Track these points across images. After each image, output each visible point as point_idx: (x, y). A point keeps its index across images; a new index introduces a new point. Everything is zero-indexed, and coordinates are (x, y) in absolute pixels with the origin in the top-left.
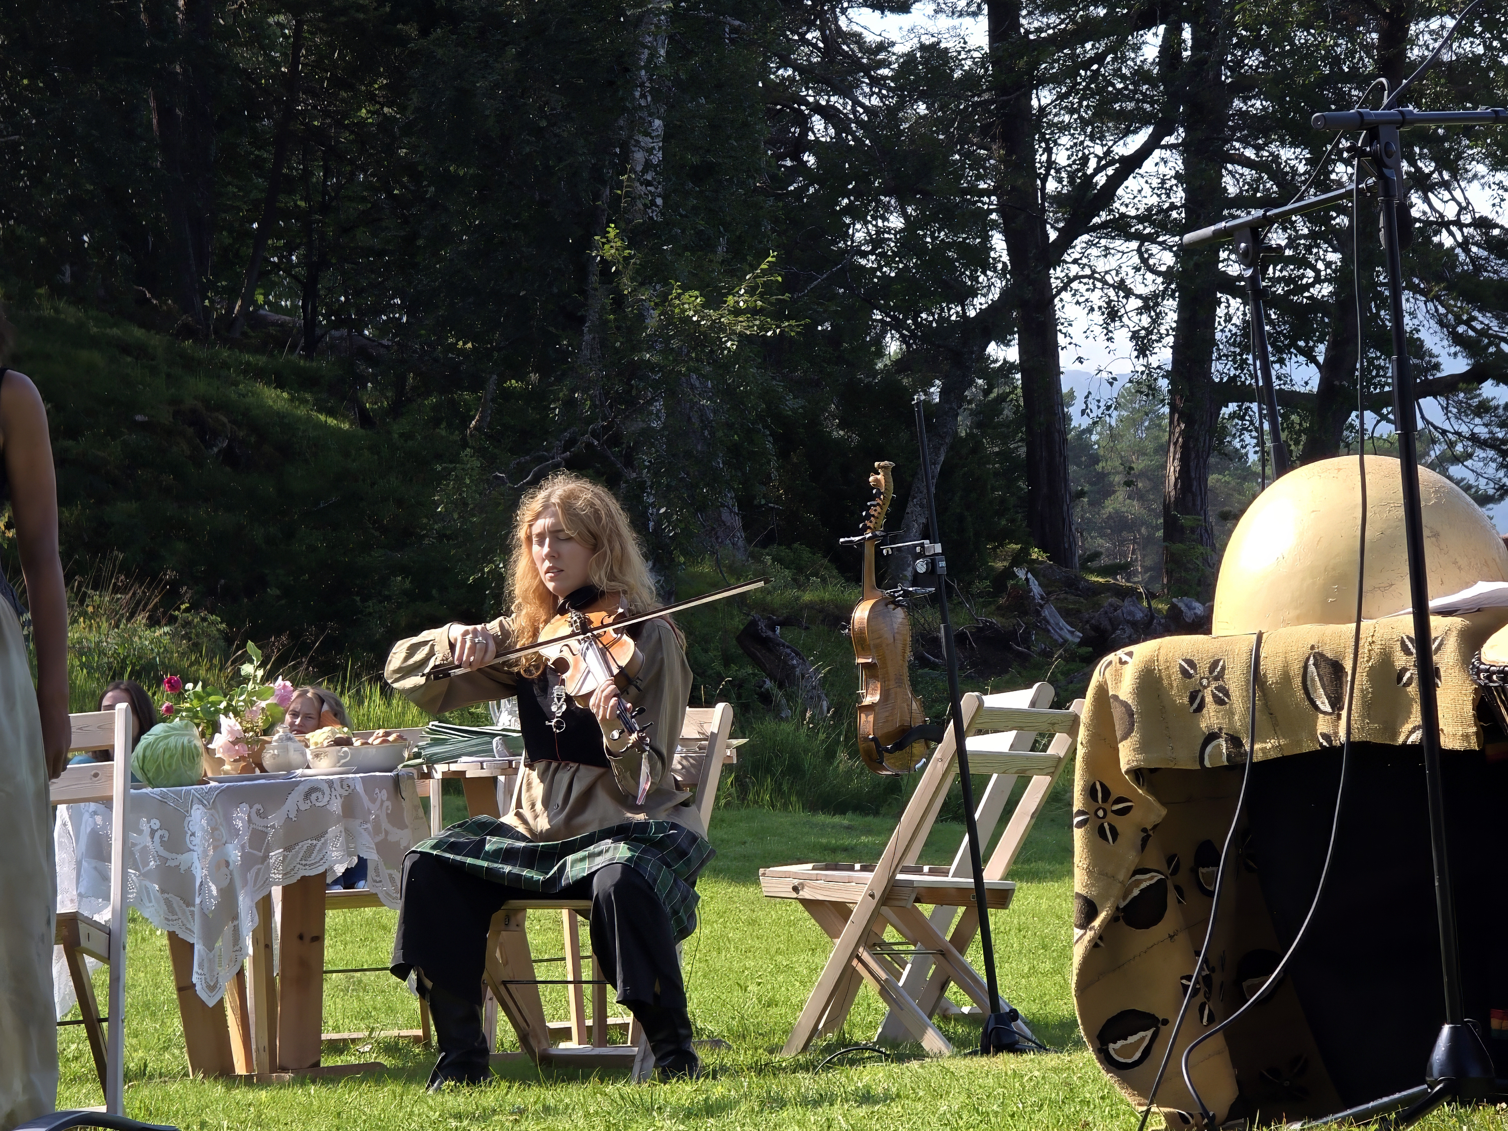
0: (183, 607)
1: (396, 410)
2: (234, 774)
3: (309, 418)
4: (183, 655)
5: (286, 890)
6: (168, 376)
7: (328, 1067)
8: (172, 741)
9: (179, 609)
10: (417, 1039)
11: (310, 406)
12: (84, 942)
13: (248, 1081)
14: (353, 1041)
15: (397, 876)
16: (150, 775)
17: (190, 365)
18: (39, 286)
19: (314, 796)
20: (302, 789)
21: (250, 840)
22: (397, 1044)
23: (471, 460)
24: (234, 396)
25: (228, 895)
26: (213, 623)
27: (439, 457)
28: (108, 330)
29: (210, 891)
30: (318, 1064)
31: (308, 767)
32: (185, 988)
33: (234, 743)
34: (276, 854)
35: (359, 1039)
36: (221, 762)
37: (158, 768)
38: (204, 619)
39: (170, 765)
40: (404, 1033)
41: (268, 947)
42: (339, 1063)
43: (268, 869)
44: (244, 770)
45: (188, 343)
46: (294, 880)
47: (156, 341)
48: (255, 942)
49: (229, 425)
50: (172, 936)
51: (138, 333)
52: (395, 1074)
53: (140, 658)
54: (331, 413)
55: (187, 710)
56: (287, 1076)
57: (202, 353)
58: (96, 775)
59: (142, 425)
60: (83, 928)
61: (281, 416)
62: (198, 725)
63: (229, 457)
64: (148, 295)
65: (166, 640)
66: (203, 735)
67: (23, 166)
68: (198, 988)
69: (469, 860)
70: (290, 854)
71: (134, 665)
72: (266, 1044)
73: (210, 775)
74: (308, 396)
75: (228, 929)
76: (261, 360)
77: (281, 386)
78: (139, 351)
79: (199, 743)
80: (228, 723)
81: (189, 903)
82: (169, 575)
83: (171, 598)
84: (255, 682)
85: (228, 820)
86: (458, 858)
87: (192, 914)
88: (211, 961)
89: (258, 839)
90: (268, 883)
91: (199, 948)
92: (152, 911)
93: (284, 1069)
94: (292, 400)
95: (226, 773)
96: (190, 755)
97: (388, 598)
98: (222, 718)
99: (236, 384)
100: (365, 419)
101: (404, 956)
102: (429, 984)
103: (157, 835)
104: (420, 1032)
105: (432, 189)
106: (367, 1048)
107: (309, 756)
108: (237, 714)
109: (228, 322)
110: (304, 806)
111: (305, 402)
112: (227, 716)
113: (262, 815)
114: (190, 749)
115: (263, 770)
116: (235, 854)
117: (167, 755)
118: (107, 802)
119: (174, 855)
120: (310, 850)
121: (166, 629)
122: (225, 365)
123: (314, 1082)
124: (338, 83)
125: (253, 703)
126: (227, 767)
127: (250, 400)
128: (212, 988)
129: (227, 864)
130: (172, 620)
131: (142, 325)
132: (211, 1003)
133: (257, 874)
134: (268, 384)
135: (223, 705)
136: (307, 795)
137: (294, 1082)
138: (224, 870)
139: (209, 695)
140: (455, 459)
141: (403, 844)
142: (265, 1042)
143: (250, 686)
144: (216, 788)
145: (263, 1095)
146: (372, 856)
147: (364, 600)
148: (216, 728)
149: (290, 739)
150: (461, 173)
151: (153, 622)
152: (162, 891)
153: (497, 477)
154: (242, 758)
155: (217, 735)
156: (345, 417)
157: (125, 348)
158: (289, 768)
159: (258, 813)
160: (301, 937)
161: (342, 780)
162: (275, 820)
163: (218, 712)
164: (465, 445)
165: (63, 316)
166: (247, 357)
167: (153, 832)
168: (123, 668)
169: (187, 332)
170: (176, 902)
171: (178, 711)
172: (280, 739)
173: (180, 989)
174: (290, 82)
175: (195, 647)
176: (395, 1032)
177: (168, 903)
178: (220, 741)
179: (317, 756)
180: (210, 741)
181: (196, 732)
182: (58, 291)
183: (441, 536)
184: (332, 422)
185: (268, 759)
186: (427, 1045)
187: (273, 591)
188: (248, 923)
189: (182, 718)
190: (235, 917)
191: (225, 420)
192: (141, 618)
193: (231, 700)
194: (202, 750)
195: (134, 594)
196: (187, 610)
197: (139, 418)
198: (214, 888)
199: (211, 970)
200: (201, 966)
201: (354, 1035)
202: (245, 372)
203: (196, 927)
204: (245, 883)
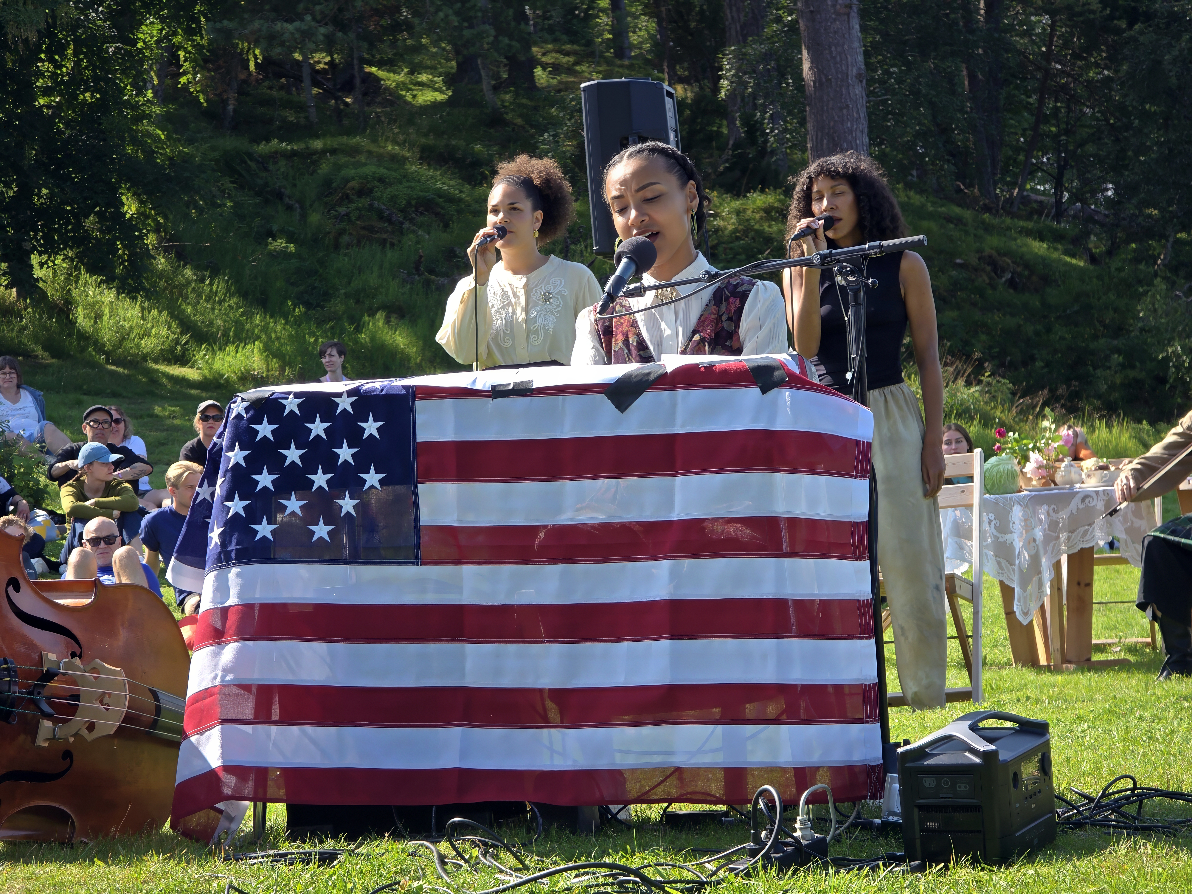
0: (987, 374)
1: (1110, 253)
2: (1039, 487)
3: (1060, 260)
4: (986, 403)
5: (1070, 558)
6: (975, 235)
7: (1097, 661)
8: (1001, 467)
9: (984, 375)
10: (1148, 644)
11: (1060, 252)
12: (958, 591)
13: (1049, 669)
14: (1110, 644)
15: (1140, 548)
16: (988, 487)
17: (988, 228)
18: (898, 183)
19: (1087, 501)
20: (1080, 496)
21: (1049, 527)
22: (1136, 646)
23: (1160, 285)
24: (1014, 247)
25: (1035, 560)
26: (1004, 384)
27: (1140, 282)
28: (939, 209)
29: (1024, 557)
30: (1089, 659)
31: (1083, 483)
32: (1010, 614)
33: (1039, 468)
34: (1063, 536)
35: (1113, 644)
36: (1030, 479)
37: (993, 483)
38: (998, 382)
39: (1000, 481)
40: (1140, 640)
41: (1060, 589)
42: (1102, 659)
43: (1060, 545)
44: (1044, 484)
45: (987, 215)
46: (1075, 550)
47: (967, 214)
48: (1052, 587)
49: (1011, 265)
50: (1001, 583)
51: (957, 210)
52: (1139, 667)
53: (961, 405)
54: (1073, 256)
55: (1010, 448)
56: (1072, 666)
57: (996, 221)
58: (963, 491)
59: (960, 266)
60: (957, 583)
61: (1043, 258)
62: (1016, 458)
63: (1012, 284)
64: (962, 187)
65: (977, 395)
66: (1019, 463)
67: (890, 113)
68: (1017, 614)
69: (1183, 540)
70: (1073, 535)
71: (957, 409)
72: (1059, 647)
73: (1023, 487)
74: (1059, 246)
75: (1035, 579)
76: (1030, 225)
77: (1042, 240)
78: (958, 221)
79: (1017, 468)
80: (1034, 456)
81: (1012, 564)
82: (977, 355)
83: (979, 369)
84: (1050, 431)
85: (1035, 513)
86: (1177, 539)
87: (1014, 570)
88: (1025, 598)
89: (1053, 525)
90: (1059, 553)
91: (1017, 590)
92: (990, 566)
93: (1070, 662)
94: (1049, 248)
95: (1033, 486)
96: (1012, 476)
97: (1109, 368)
98: (1031, 453)
99: (1015, 239)
100: (1093, 259)
101: (1145, 597)
102: (1159, 614)
103: (993, 523)
104: (1149, 640)
105: (1137, 121)
106: (1118, 649)
107: (1084, 477)
108: (1040, 451)
109: (1010, 201)
110: (1081, 506)
111: (1056, 249)
112: (1033, 451)
113: (1056, 512)
114: (1012, 472)
115: (1055, 484)
116: (1039, 534)
117: (999, 475)
118: (970, 507)
119: (1003, 535)
120: (1086, 532)
121: (977, 388)
122: (1009, 229)
123: (1089, 671)
124: (1077, 56)
125: (1049, 445)
126: (1034, 483)
127: (1024, 249)
128: (1026, 614)
129: (1035, 540)
130: (979, 382)
131: (959, 205)
132: (1025, 623)
133: (1054, 546)
134: (1035, 239)
135: (1031, 446)
136: (1083, 500)
137: (1076, 670)
138: (1033, 544)
139: (1023, 439)
140: (1150, 284)
141: (1142, 529)
142: (1058, 646)
143: (1048, 434)
144: (1028, 495)
145: (1060, 678)
146: (1121, 535)
147: (1095, 369)
148: (1027, 459)
149: (1072, 466)
150: (1153, 110)
151: (969, 384)
152: (996, 556)
153: (1176, 295)
154: (1043, 477)
155: (1028, 463)
156: (1081, 258)
157: (949, 219)
158: (1072, 483)
159: (1054, 509)
160: (1079, 584)
161: (1104, 491)
162: (1063, 516)
163: (1028, 449)
164: (1156, 275)
165: (912, 201)
166: (1022, 223)
167: (990, 522)
168: (951, 411)
169: (987, 209)
170: (1004, 563)
171: (1005, 449)
172: (1066, 466)
173: (1007, 614)
174: (1048, 57)
175: (994, 398)
176: (1135, 640)
177: (999, 563)
178: (1030, 467)
179: (1089, 476)
180: (1024, 467)
181: (1016, 461)
182: (909, 186)
183: (1142, 330)
184: (1074, 261)
185: (1058, 478)
186: (1154, 648)
187: (1039, 364)
188: (1047, 576)
189: (1007, 454)
190: (1039, 572)
191: (1010, 261)
192: (961, 382)
193: (1036, 442)
194: (1019, 472)
195: (957, 367)
196: (989, 376)
197: (958, 261)
198: (1026, 555)
199: (1025, 602)
200: (1019, 601)
201: (1110, 641)
202: (1020, 232)
203: (1016, 578)
204: (1046, 552)
